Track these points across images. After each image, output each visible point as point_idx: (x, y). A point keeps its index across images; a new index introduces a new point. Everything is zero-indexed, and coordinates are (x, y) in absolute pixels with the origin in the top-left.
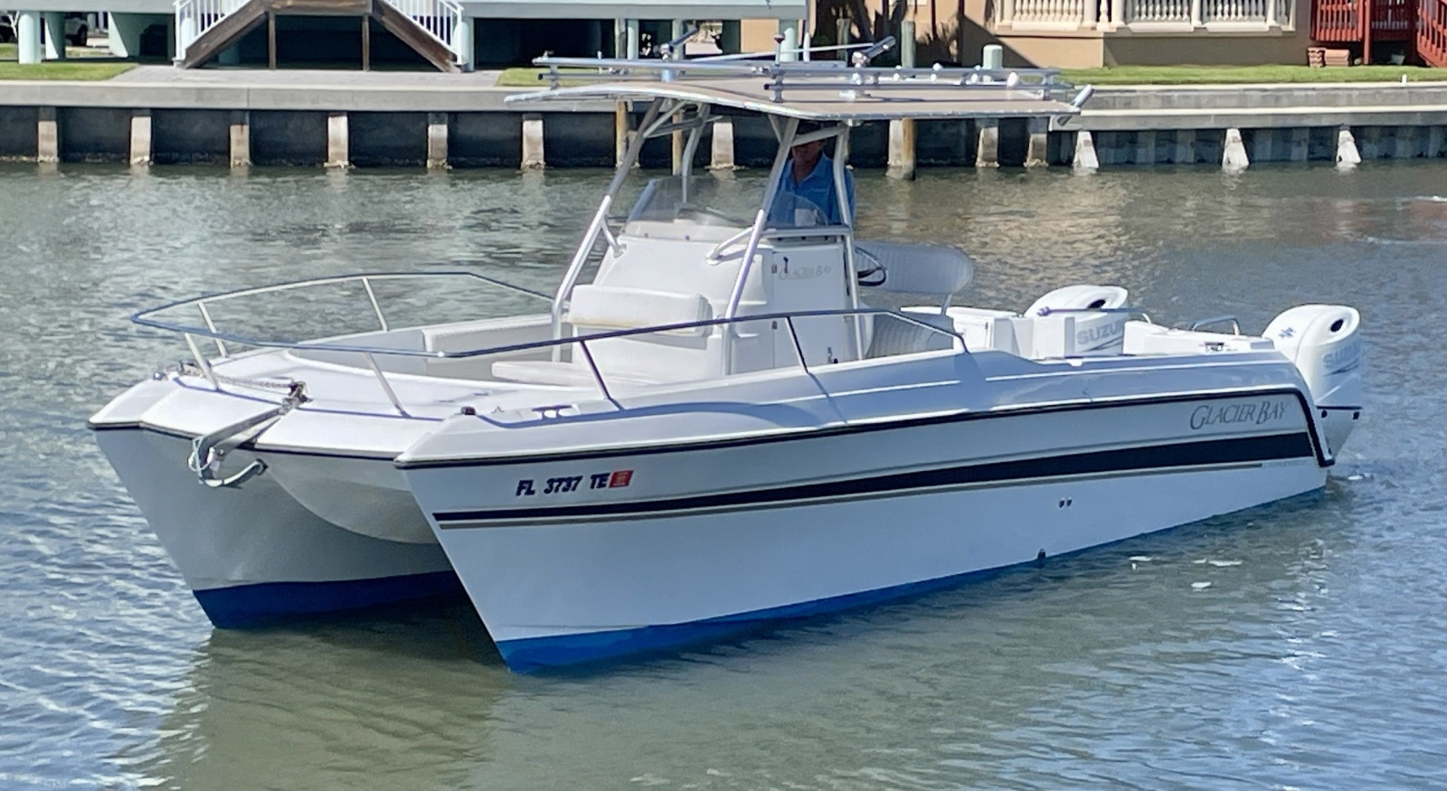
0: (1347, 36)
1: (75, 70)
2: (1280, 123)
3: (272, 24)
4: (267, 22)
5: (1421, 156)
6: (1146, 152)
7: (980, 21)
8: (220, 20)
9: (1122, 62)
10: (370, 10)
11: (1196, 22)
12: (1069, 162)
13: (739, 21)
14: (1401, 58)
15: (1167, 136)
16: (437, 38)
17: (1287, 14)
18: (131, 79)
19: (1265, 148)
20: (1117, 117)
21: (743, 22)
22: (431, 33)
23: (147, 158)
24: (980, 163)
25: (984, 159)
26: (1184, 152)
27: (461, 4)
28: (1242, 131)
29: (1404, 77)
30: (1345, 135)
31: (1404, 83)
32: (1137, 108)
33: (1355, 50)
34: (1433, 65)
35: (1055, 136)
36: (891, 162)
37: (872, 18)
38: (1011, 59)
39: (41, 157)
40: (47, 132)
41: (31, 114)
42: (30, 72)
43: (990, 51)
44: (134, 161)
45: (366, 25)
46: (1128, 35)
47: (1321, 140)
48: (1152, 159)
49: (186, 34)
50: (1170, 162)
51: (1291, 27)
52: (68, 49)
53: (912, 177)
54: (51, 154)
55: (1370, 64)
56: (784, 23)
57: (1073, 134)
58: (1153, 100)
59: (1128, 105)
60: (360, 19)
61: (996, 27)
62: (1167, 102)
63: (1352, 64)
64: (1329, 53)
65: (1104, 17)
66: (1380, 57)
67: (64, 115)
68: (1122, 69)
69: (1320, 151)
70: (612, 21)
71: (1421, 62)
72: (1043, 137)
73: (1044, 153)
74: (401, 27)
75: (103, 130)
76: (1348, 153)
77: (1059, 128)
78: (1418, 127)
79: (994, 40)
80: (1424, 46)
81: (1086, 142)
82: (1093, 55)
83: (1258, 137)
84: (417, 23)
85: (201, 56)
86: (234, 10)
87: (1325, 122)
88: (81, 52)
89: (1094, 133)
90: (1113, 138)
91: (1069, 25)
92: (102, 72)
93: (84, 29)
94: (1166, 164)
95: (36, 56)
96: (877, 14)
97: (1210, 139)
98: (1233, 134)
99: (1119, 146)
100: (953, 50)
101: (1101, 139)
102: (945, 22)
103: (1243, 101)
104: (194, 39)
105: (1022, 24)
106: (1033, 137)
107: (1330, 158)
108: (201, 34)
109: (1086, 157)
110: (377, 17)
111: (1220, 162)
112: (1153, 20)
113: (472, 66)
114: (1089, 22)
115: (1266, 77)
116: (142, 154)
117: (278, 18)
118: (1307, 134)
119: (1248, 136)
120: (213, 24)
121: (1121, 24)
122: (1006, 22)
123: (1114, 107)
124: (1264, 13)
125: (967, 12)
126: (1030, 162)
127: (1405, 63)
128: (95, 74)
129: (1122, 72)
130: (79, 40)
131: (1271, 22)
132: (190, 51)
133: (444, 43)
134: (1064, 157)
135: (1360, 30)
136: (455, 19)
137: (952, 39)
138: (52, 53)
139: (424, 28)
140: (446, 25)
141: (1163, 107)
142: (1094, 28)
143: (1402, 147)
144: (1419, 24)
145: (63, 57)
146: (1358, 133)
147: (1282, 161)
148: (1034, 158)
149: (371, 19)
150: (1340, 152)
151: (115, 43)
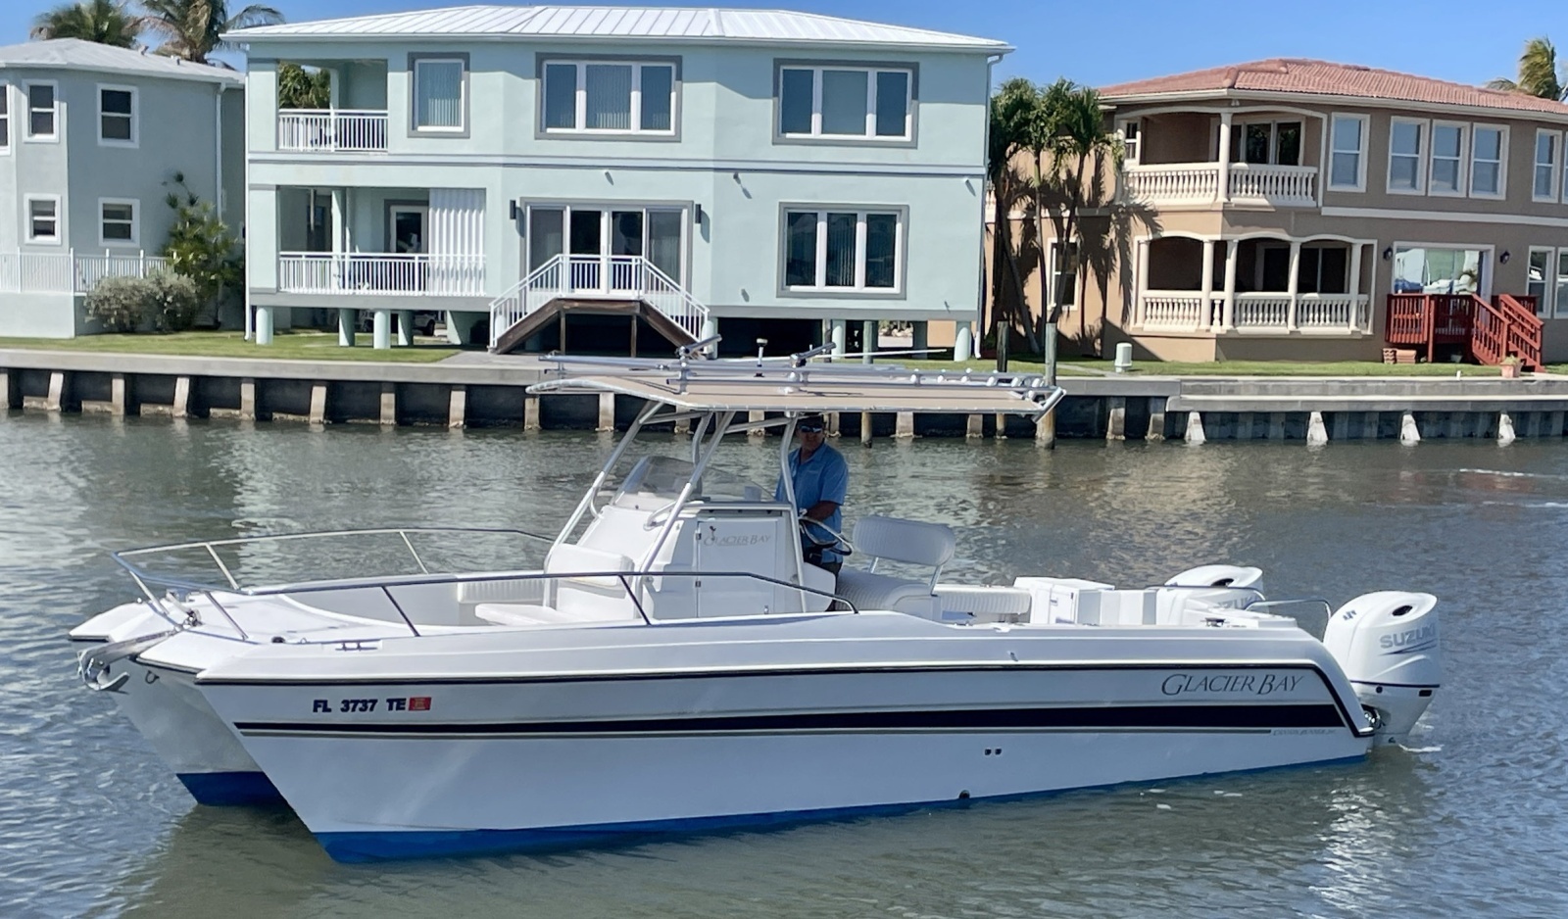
0: (1414, 339)
1: (412, 354)
2: (1354, 408)
3: (563, 320)
4: (559, 320)
5: (1471, 435)
6: (1244, 430)
7: (1117, 323)
8: (524, 317)
9: (1230, 357)
10: (638, 311)
11: (1291, 327)
12: (1182, 436)
13: (926, 322)
14: (1459, 358)
15: (1262, 418)
16: (689, 333)
17: (1367, 321)
18: (454, 363)
19: (1342, 428)
20: (1222, 401)
21: (929, 323)
22: (684, 329)
23: (461, 423)
24: (1110, 436)
25: (1113, 433)
26: (1276, 430)
27: (709, 307)
28: (1323, 413)
29: (1458, 373)
30: (1408, 418)
31: (1458, 378)
32: (1239, 394)
33: (1421, 351)
34: (1485, 363)
35: (1171, 416)
36: (1038, 433)
37: (1035, 320)
38: (1140, 354)
39: (382, 421)
40: (388, 400)
41: (375, 388)
42: (380, 355)
43: (1122, 348)
44: (452, 424)
45: (635, 322)
46: (1236, 336)
47: (1388, 423)
48: (1249, 434)
49: (498, 328)
50: (1264, 437)
51: (1369, 332)
52: (415, 338)
53: (1051, 447)
54: (389, 418)
55: (1433, 361)
56: (960, 324)
57: (1186, 414)
58: (1252, 388)
59: (1231, 392)
60: (629, 318)
61: (1131, 328)
62: (1263, 390)
63: (1418, 360)
64: (1399, 352)
65: (1216, 321)
66: (1442, 356)
67: (400, 389)
68: (1230, 363)
69: (1388, 431)
70: (821, 321)
71: (1475, 361)
72: (1161, 416)
73: (1162, 429)
74: (662, 325)
75: (430, 400)
76: (1410, 433)
77: (1174, 409)
78: (1468, 413)
79: (1128, 338)
80: (1477, 348)
81: (1196, 421)
82: (1207, 352)
83: (1337, 420)
84: (674, 321)
85: (509, 344)
86: (534, 310)
87: (1391, 408)
88: (427, 340)
89: (1202, 414)
90: (1218, 418)
91: (1189, 328)
92: (433, 357)
93: (432, 323)
94: (1261, 439)
95: (386, 342)
96: (1038, 317)
97: (1297, 421)
98: (1316, 416)
99: (1223, 424)
100: (1097, 346)
101: (1208, 418)
102: (1092, 323)
103: (1324, 389)
104: (504, 332)
105: (1150, 327)
106: (1153, 416)
107: (1395, 435)
108: (509, 328)
109: (1195, 433)
110: (643, 316)
111: (1306, 438)
112: (1256, 325)
113: (716, 356)
114: (1205, 325)
115: (1346, 372)
116: (458, 420)
117: (568, 316)
118: (1376, 417)
119: (1328, 418)
120: (519, 321)
121: (1230, 327)
122: (1139, 324)
123: (1220, 394)
124: (1348, 320)
125: (1107, 317)
126: (1150, 436)
127: (1462, 362)
128: (426, 358)
129: (1228, 366)
130: (428, 331)
131: (1353, 327)
132: (501, 341)
133: (694, 337)
134: (1178, 430)
135: (1425, 335)
136: (703, 318)
137: (1097, 337)
138: (402, 340)
139: (678, 325)
140: (695, 323)
141: (1259, 394)
142: (1208, 331)
143: (1455, 429)
144: (1474, 330)
145: (411, 345)
146: (1420, 417)
147: (1356, 439)
148: (1154, 432)
149: (638, 317)
150: (1404, 431)
151: (451, 333)
